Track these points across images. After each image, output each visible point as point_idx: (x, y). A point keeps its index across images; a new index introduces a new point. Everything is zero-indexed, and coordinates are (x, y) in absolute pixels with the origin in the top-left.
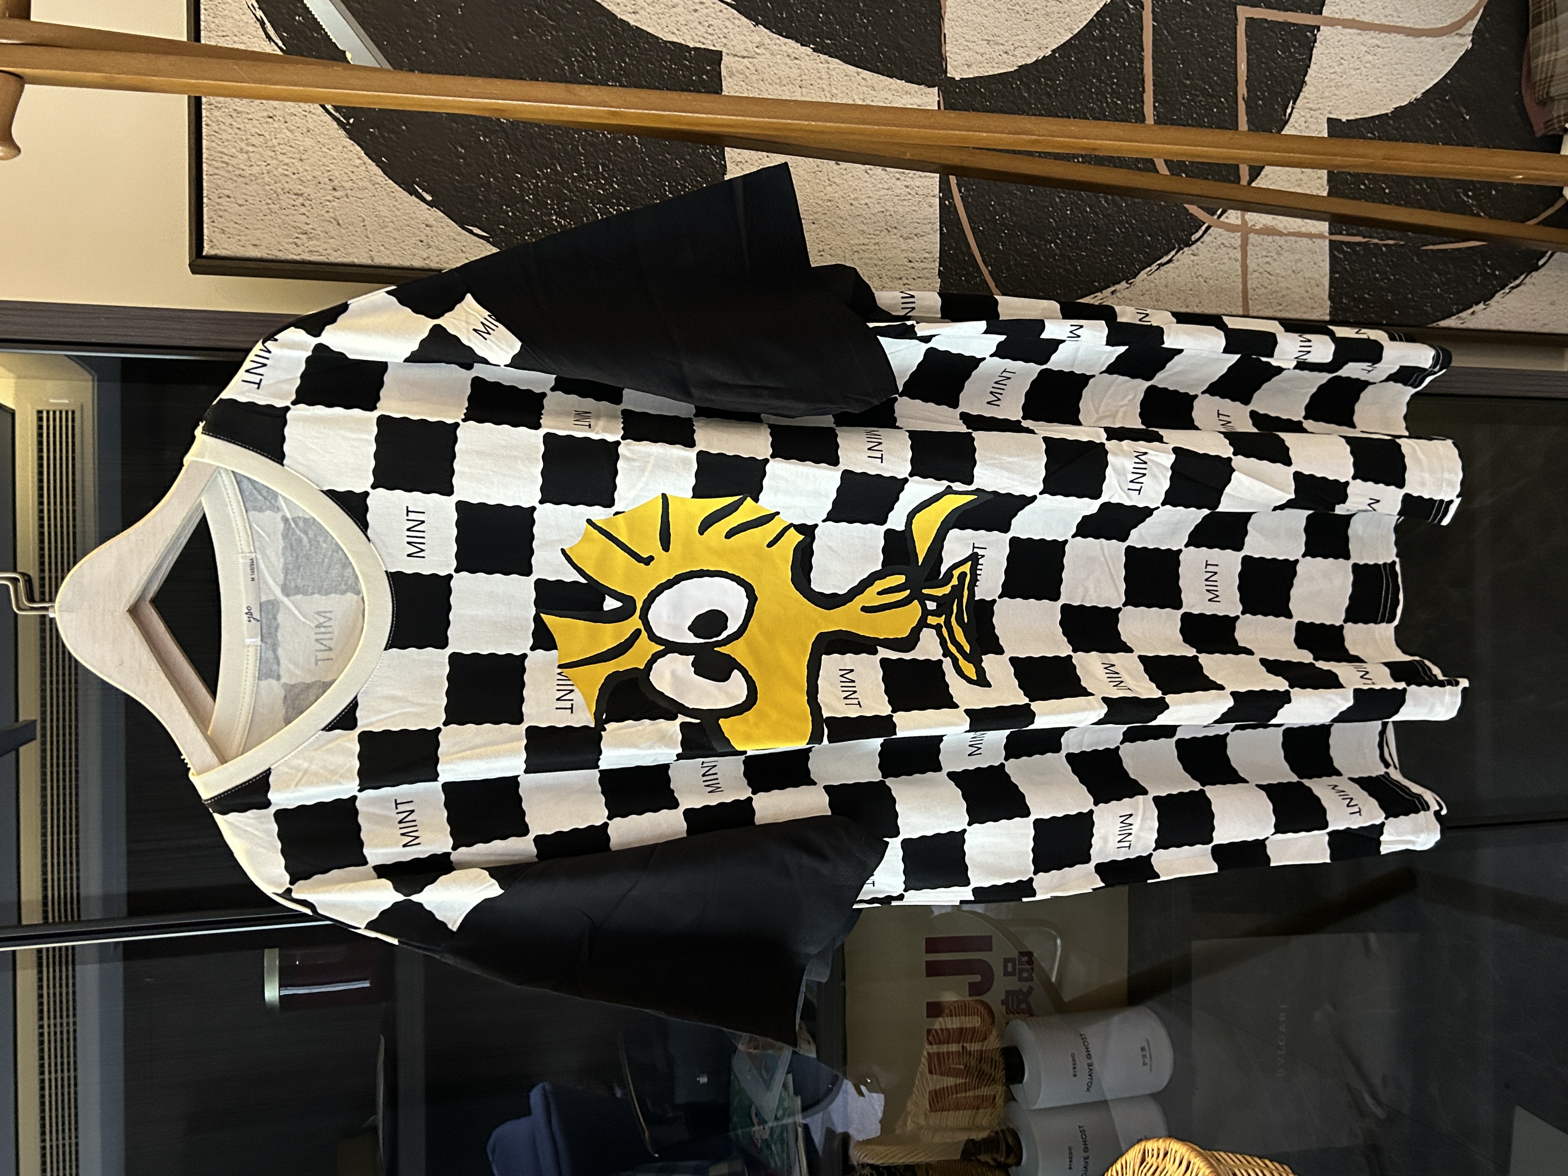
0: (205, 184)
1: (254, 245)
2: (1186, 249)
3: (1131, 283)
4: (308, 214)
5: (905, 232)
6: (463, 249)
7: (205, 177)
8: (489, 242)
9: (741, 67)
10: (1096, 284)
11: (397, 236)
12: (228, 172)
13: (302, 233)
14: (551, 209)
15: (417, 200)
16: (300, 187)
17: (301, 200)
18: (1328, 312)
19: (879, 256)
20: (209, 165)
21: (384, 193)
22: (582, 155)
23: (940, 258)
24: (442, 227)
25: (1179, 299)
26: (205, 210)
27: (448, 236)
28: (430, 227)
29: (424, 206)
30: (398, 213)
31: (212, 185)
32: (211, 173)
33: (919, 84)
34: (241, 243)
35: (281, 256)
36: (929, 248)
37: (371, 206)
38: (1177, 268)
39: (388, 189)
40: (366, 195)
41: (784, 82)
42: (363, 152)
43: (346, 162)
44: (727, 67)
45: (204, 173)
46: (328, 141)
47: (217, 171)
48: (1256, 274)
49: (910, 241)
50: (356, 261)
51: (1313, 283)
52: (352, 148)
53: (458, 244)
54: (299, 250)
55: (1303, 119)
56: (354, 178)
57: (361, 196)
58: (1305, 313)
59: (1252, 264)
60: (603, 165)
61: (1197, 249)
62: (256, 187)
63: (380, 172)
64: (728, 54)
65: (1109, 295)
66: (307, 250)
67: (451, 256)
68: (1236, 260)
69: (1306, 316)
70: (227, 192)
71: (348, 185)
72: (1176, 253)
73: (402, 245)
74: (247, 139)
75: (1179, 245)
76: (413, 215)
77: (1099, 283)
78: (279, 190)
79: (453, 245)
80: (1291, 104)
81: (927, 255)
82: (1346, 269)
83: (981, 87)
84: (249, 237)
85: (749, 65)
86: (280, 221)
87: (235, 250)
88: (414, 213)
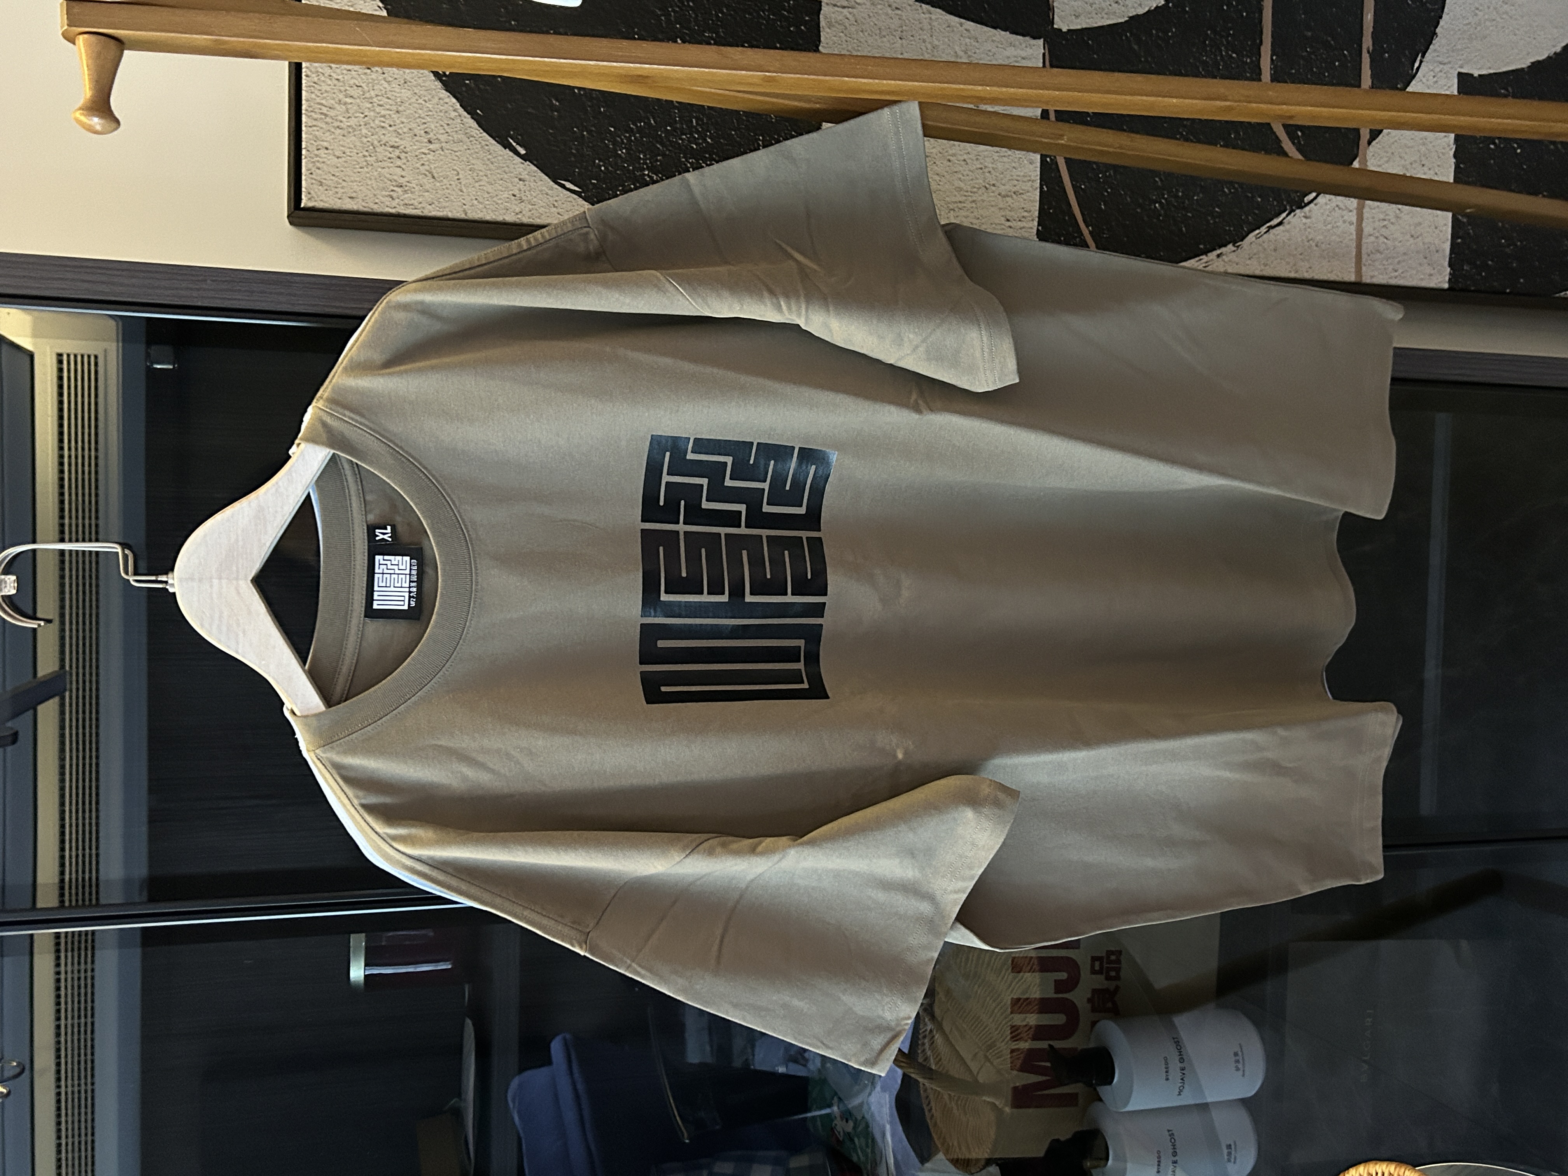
0: (304, 136)
1: (350, 198)
2: (1298, 211)
3: (1238, 247)
4: (404, 166)
5: (1002, 189)
6: (556, 203)
7: (304, 128)
8: (581, 197)
9: (840, 18)
10: (1202, 246)
11: (490, 191)
12: (327, 123)
13: (397, 186)
14: (643, 164)
15: (511, 154)
16: (397, 140)
17: (397, 152)
18: (1447, 279)
19: (975, 214)
20: (308, 117)
21: (479, 146)
23: (1039, 218)
25: (1288, 263)
26: (304, 162)
27: (541, 191)
28: (524, 181)
29: (518, 160)
30: (492, 166)
31: (311, 137)
32: (310, 124)
33: (1024, 35)
34: (339, 195)
35: (377, 208)
36: (1027, 206)
37: (465, 159)
38: (1287, 231)
39: (484, 143)
40: (462, 149)
41: (884, 33)
42: (458, 105)
43: (442, 114)
44: (826, 18)
45: (303, 126)
46: (425, 93)
47: (315, 123)
48: (1372, 239)
49: (1008, 199)
50: (450, 215)
51: (1433, 248)
52: (447, 100)
53: (551, 199)
54: (394, 203)
55: (1432, 74)
56: (449, 131)
57: (455, 149)
58: (1422, 279)
59: (1367, 229)
60: (697, 119)
61: (1310, 211)
62: (354, 138)
63: (475, 125)
64: (827, 4)
65: (1215, 258)
66: (402, 203)
67: (542, 210)
68: (1351, 223)
69: (1424, 284)
70: (325, 144)
71: (443, 138)
72: (1287, 215)
73: (495, 199)
74: (346, 90)
75: (1291, 207)
76: (506, 169)
77: (1205, 245)
78: (376, 142)
79: (545, 200)
80: (1419, 58)
81: (1026, 214)
82: (1469, 234)
83: (1089, 39)
84: (345, 190)
85: (849, 16)
86: (376, 173)
87: (332, 202)
88: (508, 167)
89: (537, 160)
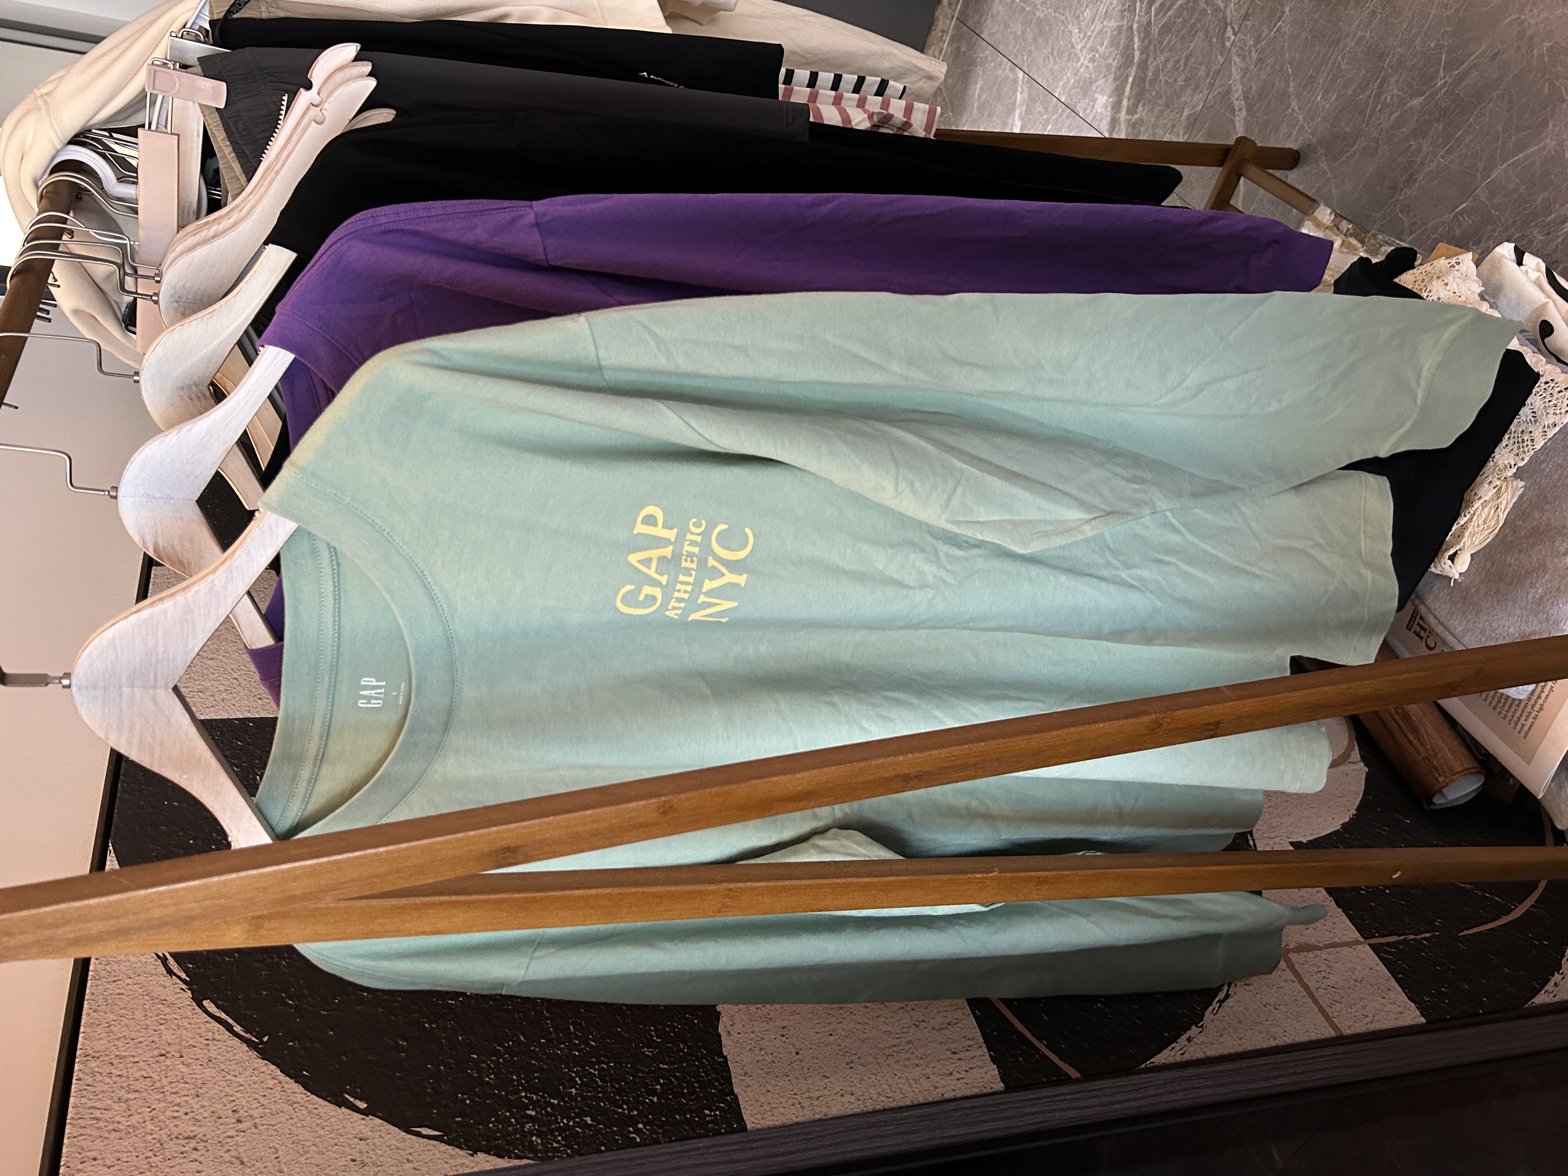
3: (1202, 1027)
4: (201, 1159)
5: (935, 1023)
6: (410, 1158)
7: (66, 1142)
8: (443, 1141)
11: (320, 1161)
12: (98, 1128)
14: (518, 1085)
15: (348, 1111)
16: (193, 1128)
17: (193, 1144)
18: (1418, 1013)
19: (917, 1054)
20: (75, 1126)
21: (305, 1112)
22: (548, 1018)
23: (985, 1043)
24: (380, 1137)
27: (389, 1146)
28: (366, 1139)
29: (357, 1116)
30: (322, 1132)
32: (74, 1134)
36: (968, 1034)
38: (1239, 1002)
39: (311, 1107)
42: (278, 1071)
43: (256, 1086)
45: (64, 1138)
46: (235, 1067)
47: (82, 1131)
48: (1322, 990)
51: (1383, 987)
52: (264, 1069)
53: (404, 1153)
56: (265, 1103)
57: (272, 1123)
58: (1395, 1019)
59: (1310, 981)
60: (573, 1024)
62: (133, 1140)
63: (300, 1088)
65: (1187, 1043)
68: (1293, 981)
69: (1401, 1025)
70: (92, 1154)
71: (257, 1113)
72: (1229, 987)
74: (128, 1086)
76: (342, 1131)
77: (1169, 1033)
78: (165, 1138)
79: (396, 1156)
80: (1249, 838)
81: (970, 1042)
82: (1404, 968)
88: (344, 1127)
89: (382, 1112)
